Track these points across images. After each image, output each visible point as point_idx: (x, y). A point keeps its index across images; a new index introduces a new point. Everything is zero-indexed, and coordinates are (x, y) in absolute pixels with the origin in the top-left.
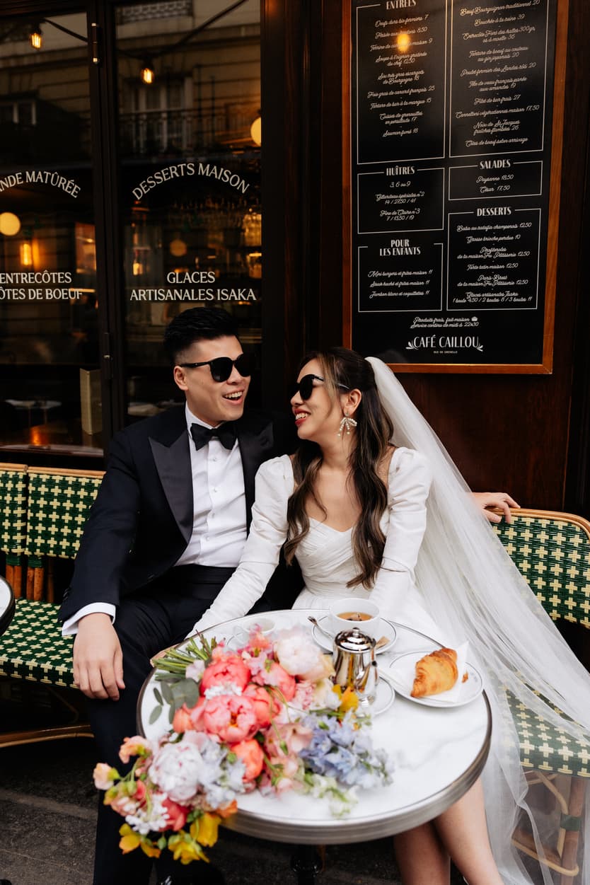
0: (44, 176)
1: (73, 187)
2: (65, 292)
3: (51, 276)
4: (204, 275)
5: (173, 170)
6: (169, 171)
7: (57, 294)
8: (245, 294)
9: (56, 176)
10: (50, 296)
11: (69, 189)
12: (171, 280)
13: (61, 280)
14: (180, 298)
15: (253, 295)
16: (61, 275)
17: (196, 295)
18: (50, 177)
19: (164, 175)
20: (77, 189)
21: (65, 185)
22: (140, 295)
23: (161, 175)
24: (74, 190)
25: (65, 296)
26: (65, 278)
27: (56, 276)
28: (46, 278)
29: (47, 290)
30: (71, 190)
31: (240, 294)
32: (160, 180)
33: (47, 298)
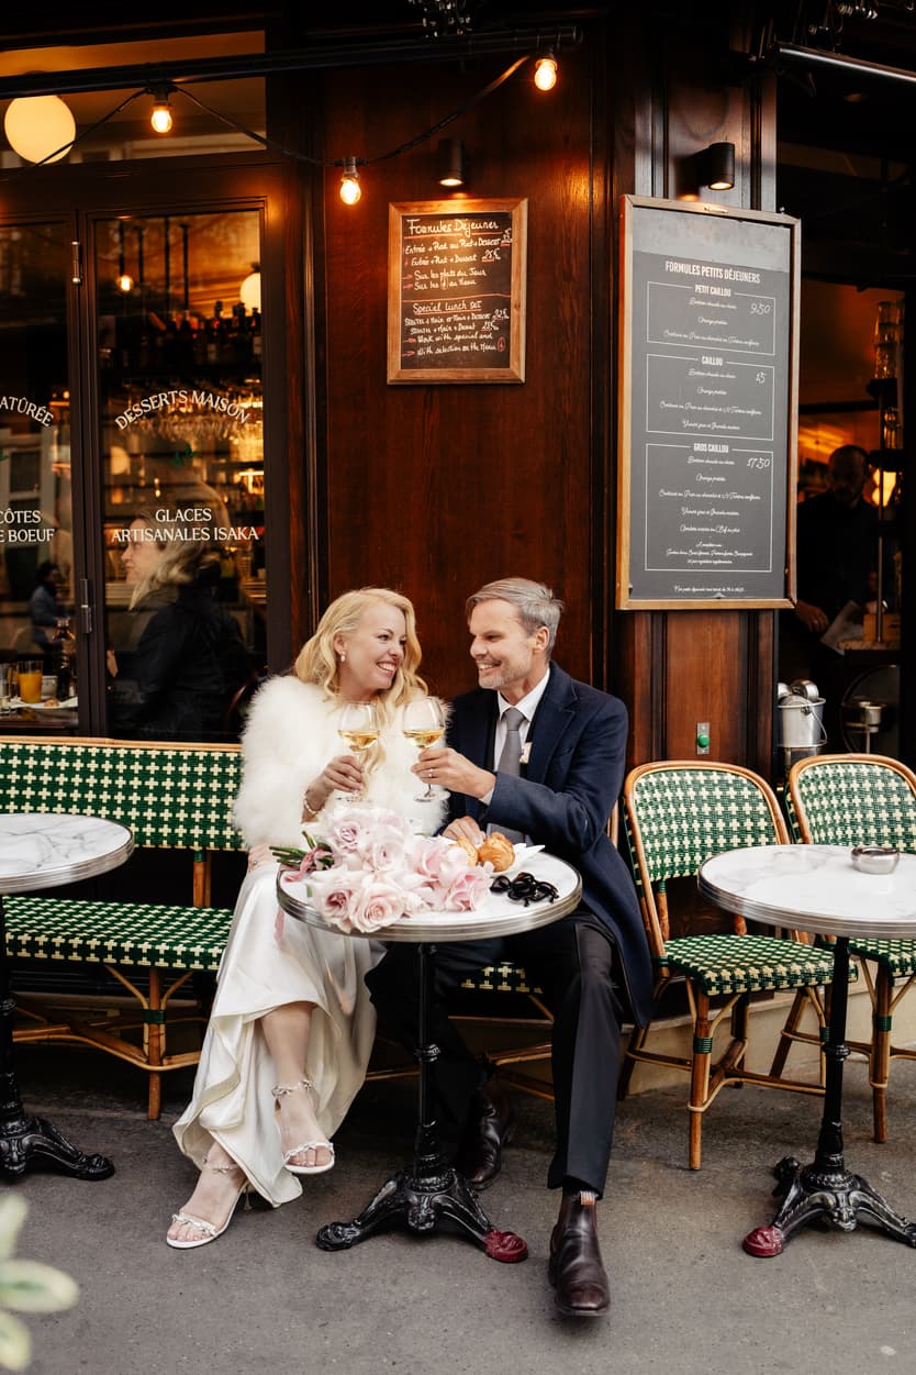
0: (9, 402)
1: (44, 415)
2: (32, 533)
3: (16, 515)
4: (198, 512)
5: (163, 397)
6: (158, 399)
7: (23, 536)
8: (247, 533)
9: (24, 402)
10: (13, 538)
11: (39, 417)
12: (161, 518)
13: (28, 519)
14: (171, 538)
15: (255, 534)
16: (28, 514)
17: (190, 535)
18: (16, 403)
19: (152, 403)
20: (49, 417)
21: (35, 413)
22: (123, 536)
23: (149, 403)
24: (46, 418)
25: (32, 538)
26: (32, 517)
27: (22, 516)
28: (9, 517)
29: (10, 532)
30: (43, 417)
31: (241, 533)
32: (147, 408)
33: (10, 540)
